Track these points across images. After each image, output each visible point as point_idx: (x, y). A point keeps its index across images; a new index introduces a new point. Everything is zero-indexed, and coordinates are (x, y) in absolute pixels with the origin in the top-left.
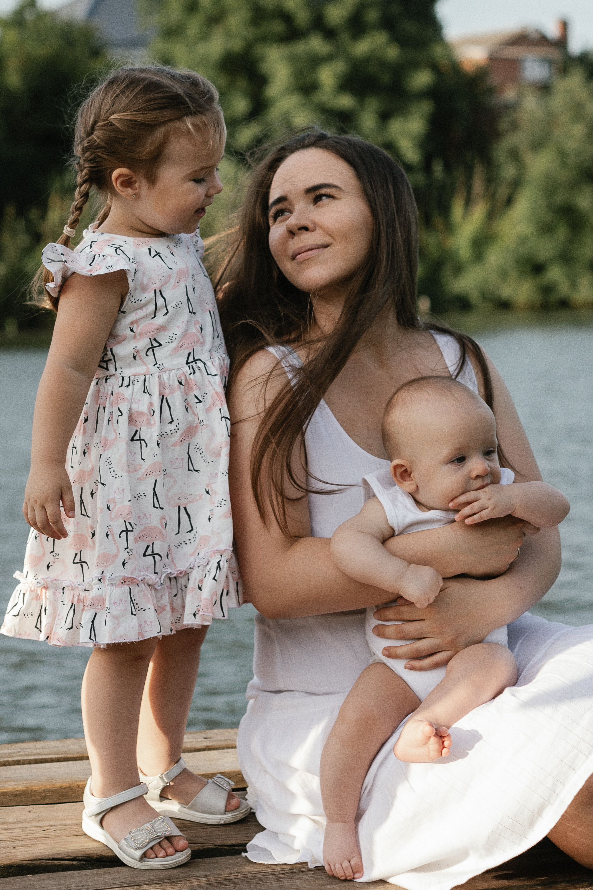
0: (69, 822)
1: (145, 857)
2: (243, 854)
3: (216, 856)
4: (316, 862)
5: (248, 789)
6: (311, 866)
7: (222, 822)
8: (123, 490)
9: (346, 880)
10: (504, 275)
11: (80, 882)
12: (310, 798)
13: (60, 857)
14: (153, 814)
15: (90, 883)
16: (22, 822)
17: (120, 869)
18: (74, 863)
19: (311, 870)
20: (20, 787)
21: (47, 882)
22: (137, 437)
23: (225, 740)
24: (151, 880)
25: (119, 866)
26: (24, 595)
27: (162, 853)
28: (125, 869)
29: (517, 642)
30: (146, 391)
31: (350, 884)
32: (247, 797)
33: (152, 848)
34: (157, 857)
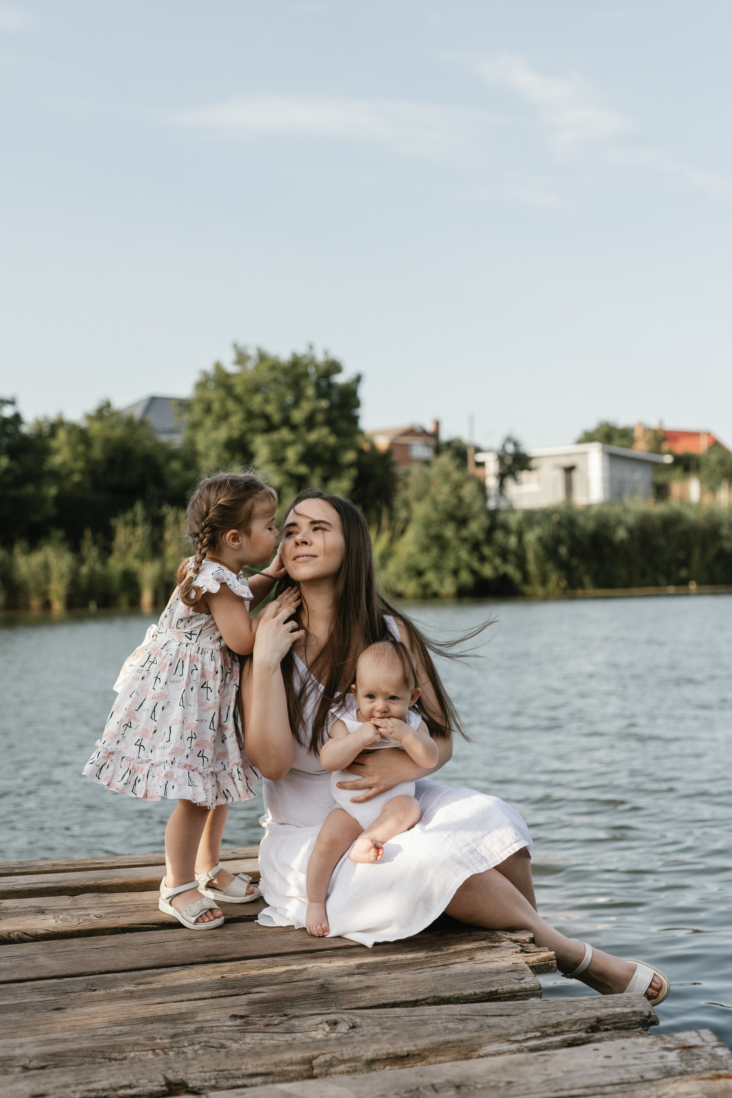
0: (150, 902)
1: (197, 922)
2: (256, 921)
3: (239, 922)
4: (300, 925)
5: (260, 883)
6: (296, 928)
7: (244, 901)
8: (194, 714)
9: (319, 937)
10: (399, 577)
11: (158, 937)
12: (299, 887)
13: (146, 922)
14: (202, 896)
15: (164, 938)
16: (123, 902)
17: (182, 930)
18: (155, 926)
19: (297, 930)
20: (121, 881)
21: (138, 937)
22: (205, 686)
23: (246, 854)
24: (202, 936)
25: (181, 928)
26: (99, 753)
27: (207, 920)
28: (185, 930)
29: (421, 796)
30: (213, 659)
31: (323, 939)
32: (258, 887)
33: (201, 916)
34: (204, 922)
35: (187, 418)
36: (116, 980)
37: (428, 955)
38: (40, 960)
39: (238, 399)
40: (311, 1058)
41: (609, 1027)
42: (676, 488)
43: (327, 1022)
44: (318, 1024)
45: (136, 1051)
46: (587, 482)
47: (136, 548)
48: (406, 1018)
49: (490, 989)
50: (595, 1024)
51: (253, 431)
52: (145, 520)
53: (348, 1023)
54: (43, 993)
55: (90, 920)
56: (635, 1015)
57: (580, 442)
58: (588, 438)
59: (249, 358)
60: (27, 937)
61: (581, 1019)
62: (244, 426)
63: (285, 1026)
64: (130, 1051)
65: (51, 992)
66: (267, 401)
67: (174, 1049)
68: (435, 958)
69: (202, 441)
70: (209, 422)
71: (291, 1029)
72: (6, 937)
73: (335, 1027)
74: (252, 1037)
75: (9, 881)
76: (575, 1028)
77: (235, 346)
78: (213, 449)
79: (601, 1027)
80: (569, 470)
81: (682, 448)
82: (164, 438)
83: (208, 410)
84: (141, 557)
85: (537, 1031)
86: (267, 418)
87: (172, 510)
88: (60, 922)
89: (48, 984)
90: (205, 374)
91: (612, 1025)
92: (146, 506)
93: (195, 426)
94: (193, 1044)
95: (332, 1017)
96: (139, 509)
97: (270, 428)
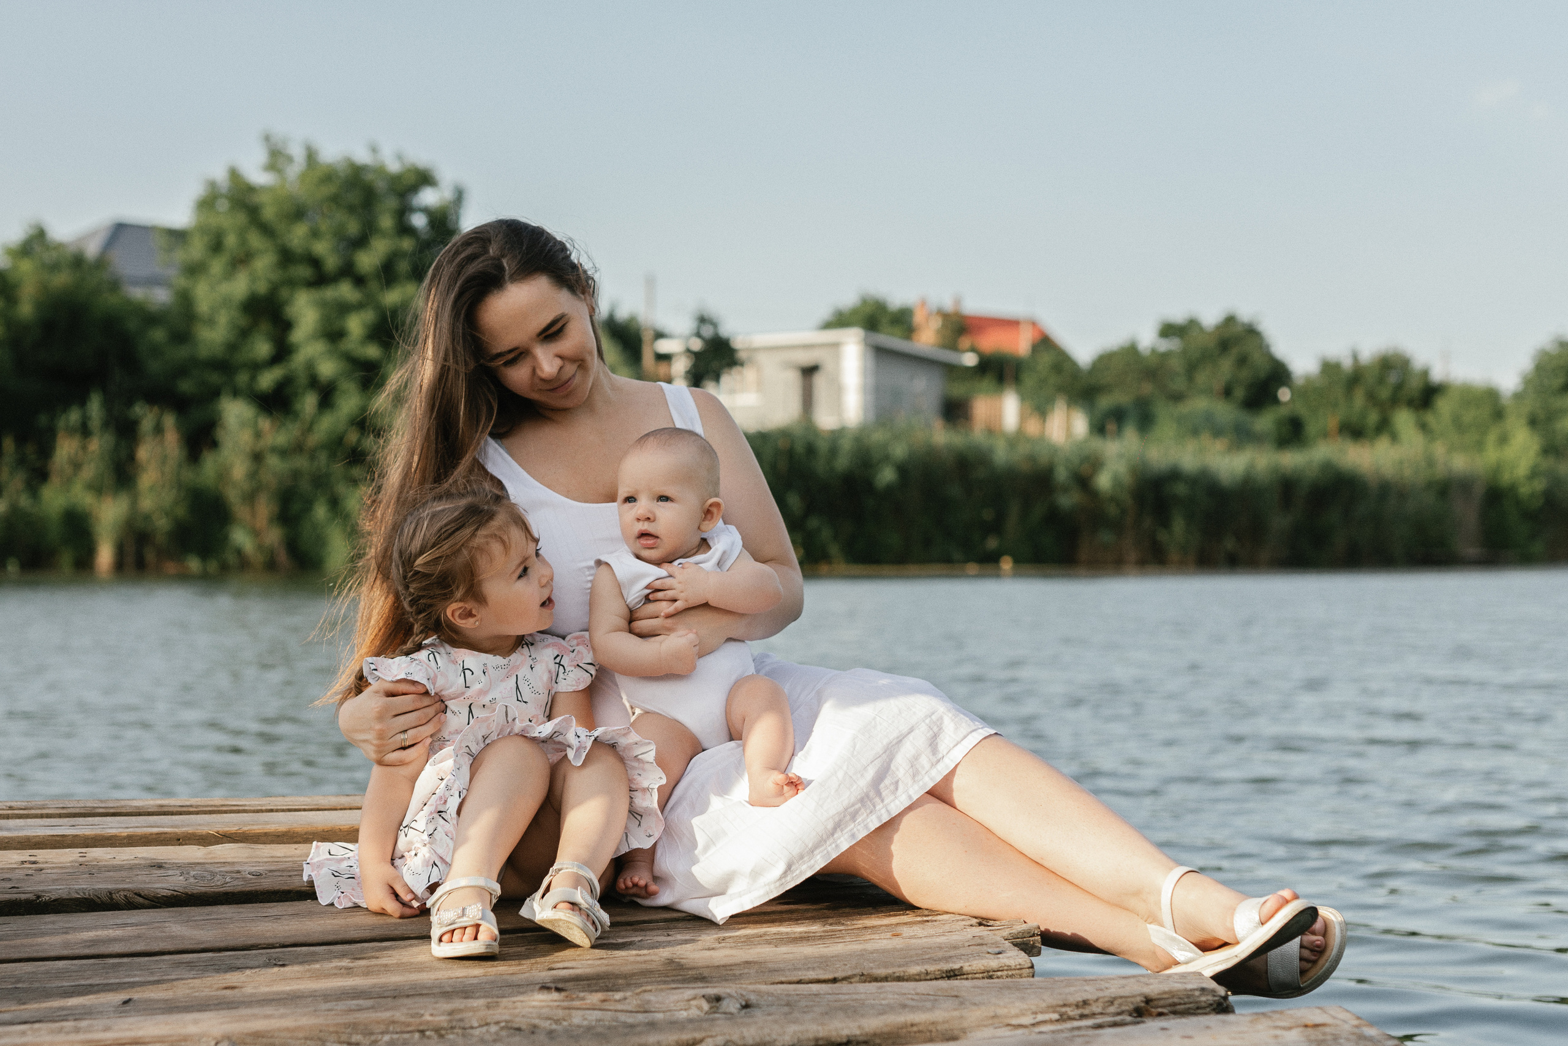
35: (180, 256)
36: (314, 954)
37: (825, 929)
38: (174, 929)
39: (266, 230)
40: (691, 1042)
41: (1164, 1010)
42: (981, 408)
43: (704, 996)
44: (689, 1000)
45: (393, 1033)
46: (838, 389)
47: (89, 472)
48: (829, 996)
49: (951, 965)
50: (1143, 1005)
51: (292, 283)
52: (106, 425)
53: (737, 1000)
54: (197, 968)
55: (244, 879)
56: (1206, 993)
57: (828, 325)
58: (840, 321)
59: (290, 159)
60: (141, 900)
61: (1121, 997)
62: (275, 276)
63: (635, 1002)
64: (383, 1033)
65: (210, 967)
66: (315, 234)
67: (455, 1031)
68: (838, 933)
69: (204, 296)
70: (217, 266)
71: (646, 1006)
72: (105, 899)
73: (718, 1005)
74: (583, 1016)
75: (93, 823)
76: (1112, 1009)
77: (267, 138)
78: (223, 312)
79: (1153, 1010)
80: (809, 372)
81: (993, 342)
82: (137, 293)
83: (216, 246)
84: (97, 489)
85: (1054, 1012)
86: (315, 262)
87: (151, 411)
88: (192, 880)
89: (200, 958)
90: (212, 185)
91: (1169, 1008)
92: (108, 404)
93: (194, 270)
94: (487, 1024)
95: (711, 991)
96: (95, 407)
97: (320, 279)
